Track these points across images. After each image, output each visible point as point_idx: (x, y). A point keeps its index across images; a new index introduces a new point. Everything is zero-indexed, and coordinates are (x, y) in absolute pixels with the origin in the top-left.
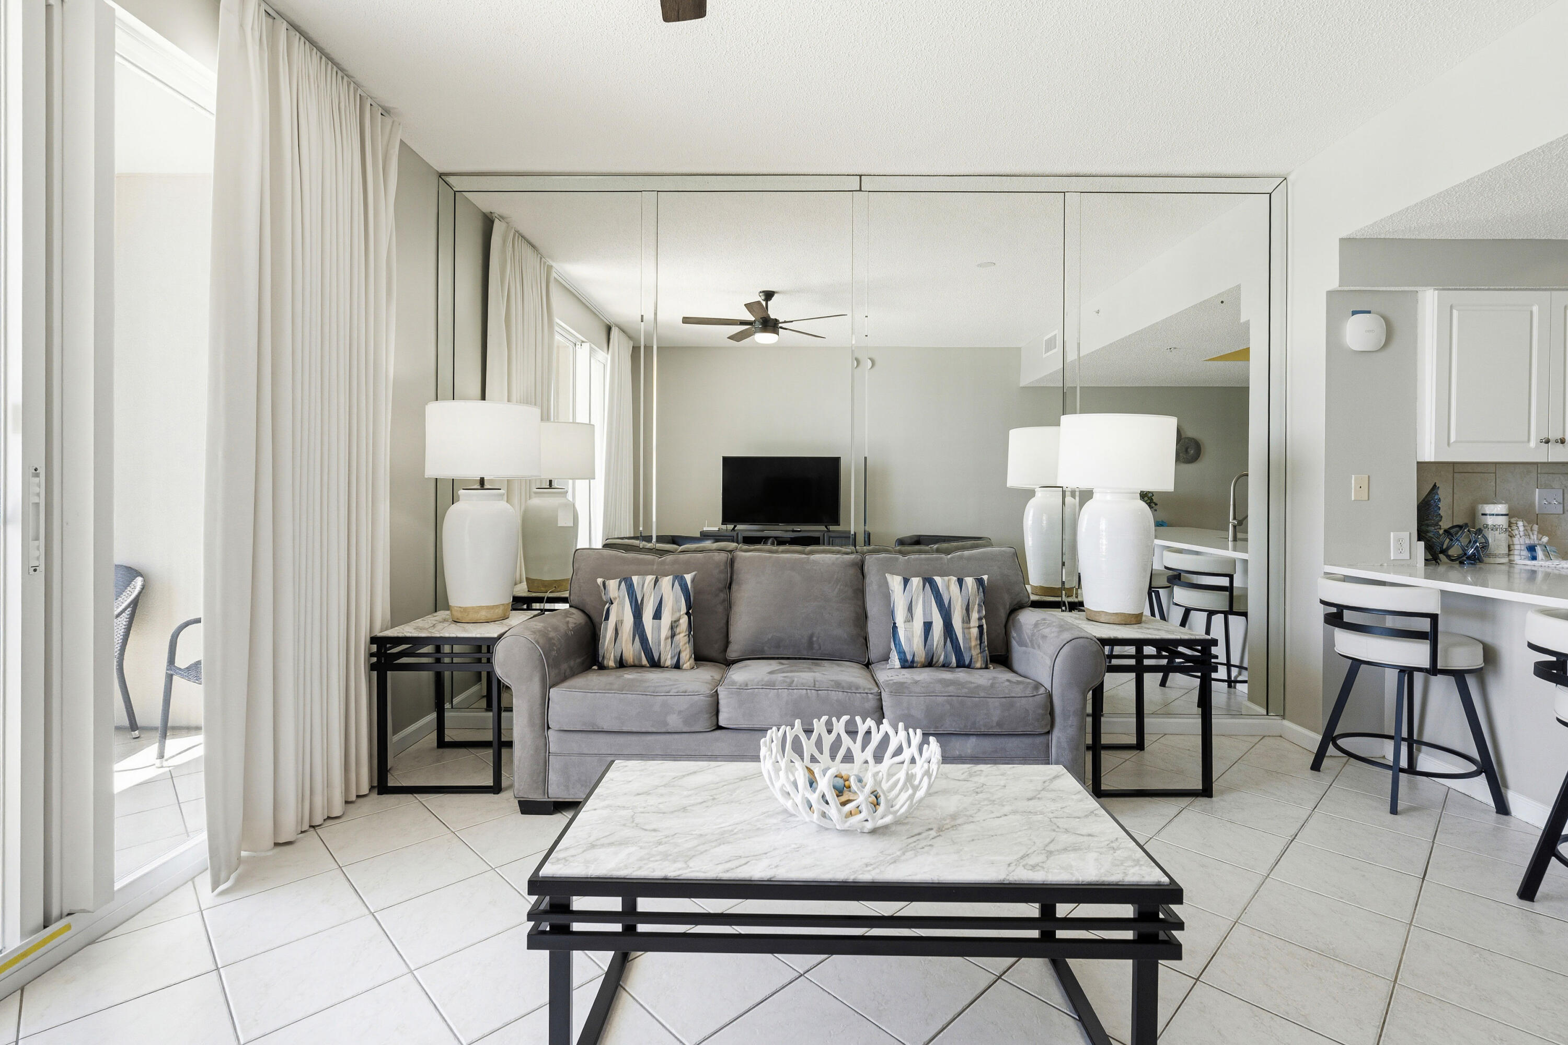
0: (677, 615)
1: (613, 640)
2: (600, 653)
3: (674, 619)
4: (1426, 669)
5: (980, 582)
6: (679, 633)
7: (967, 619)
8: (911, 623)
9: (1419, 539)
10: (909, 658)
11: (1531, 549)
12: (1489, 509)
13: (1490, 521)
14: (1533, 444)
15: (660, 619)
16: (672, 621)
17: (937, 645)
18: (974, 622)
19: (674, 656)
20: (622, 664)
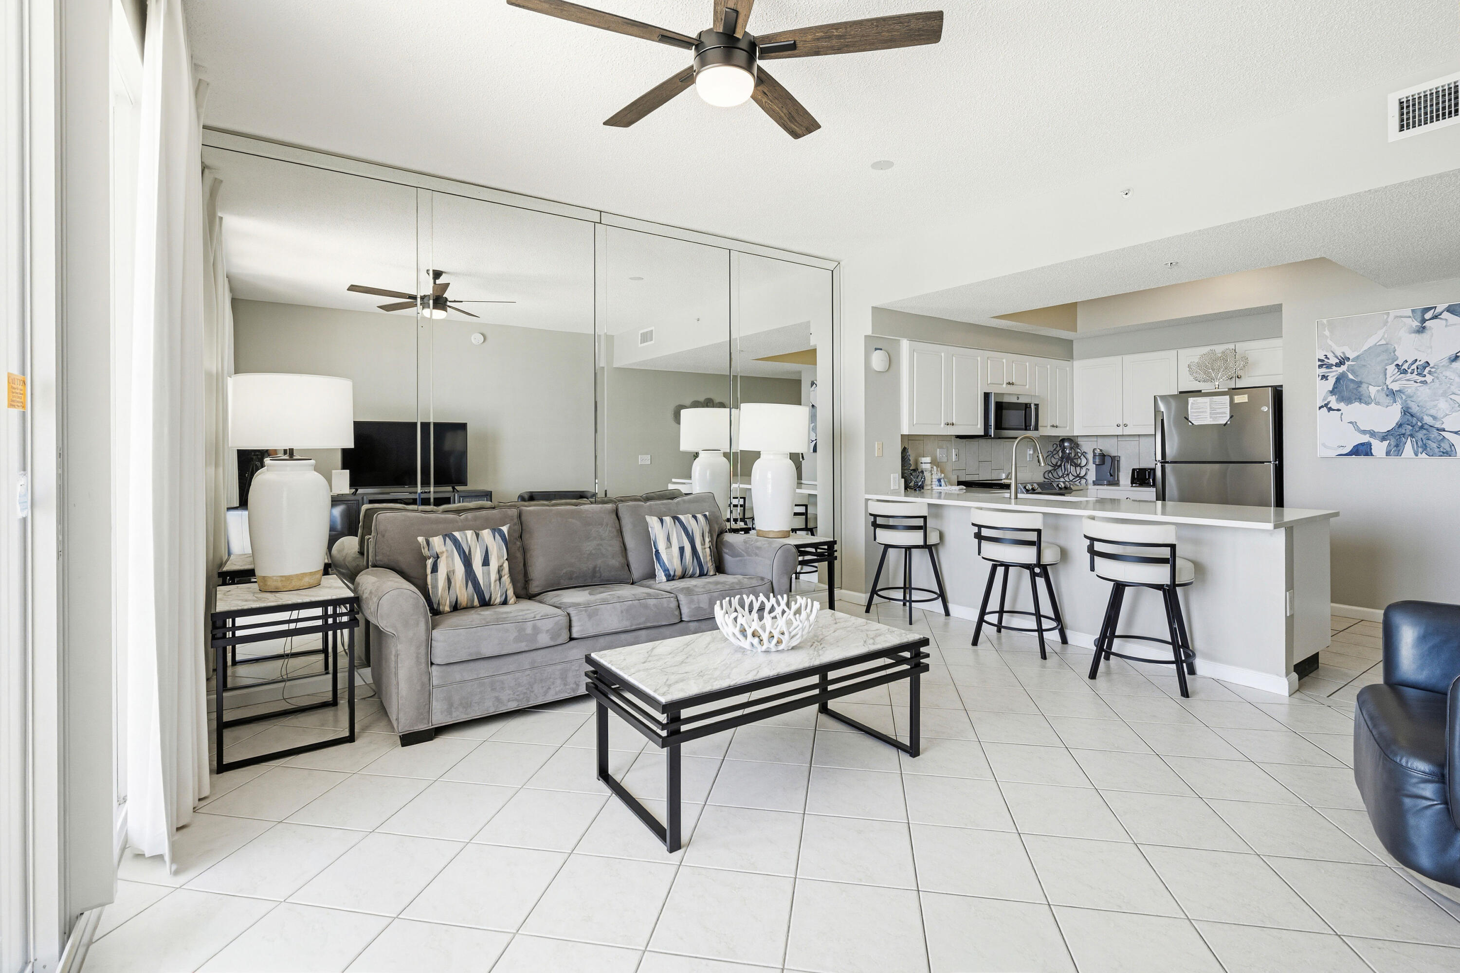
0: (502, 561)
1: (447, 588)
2: (434, 602)
3: (500, 565)
4: (922, 545)
5: (705, 516)
6: (504, 576)
7: (703, 543)
8: (670, 549)
9: (902, 478)
10: (672, 573)
11: (939, 481)
12: (924, 460)
13: (924, 466)
14: (942, 425)
15: (489, 565)
16: (498, 566)
17: (689, 562)
18: (707, 545)
19: (503, 594)
20: (456, 608)
